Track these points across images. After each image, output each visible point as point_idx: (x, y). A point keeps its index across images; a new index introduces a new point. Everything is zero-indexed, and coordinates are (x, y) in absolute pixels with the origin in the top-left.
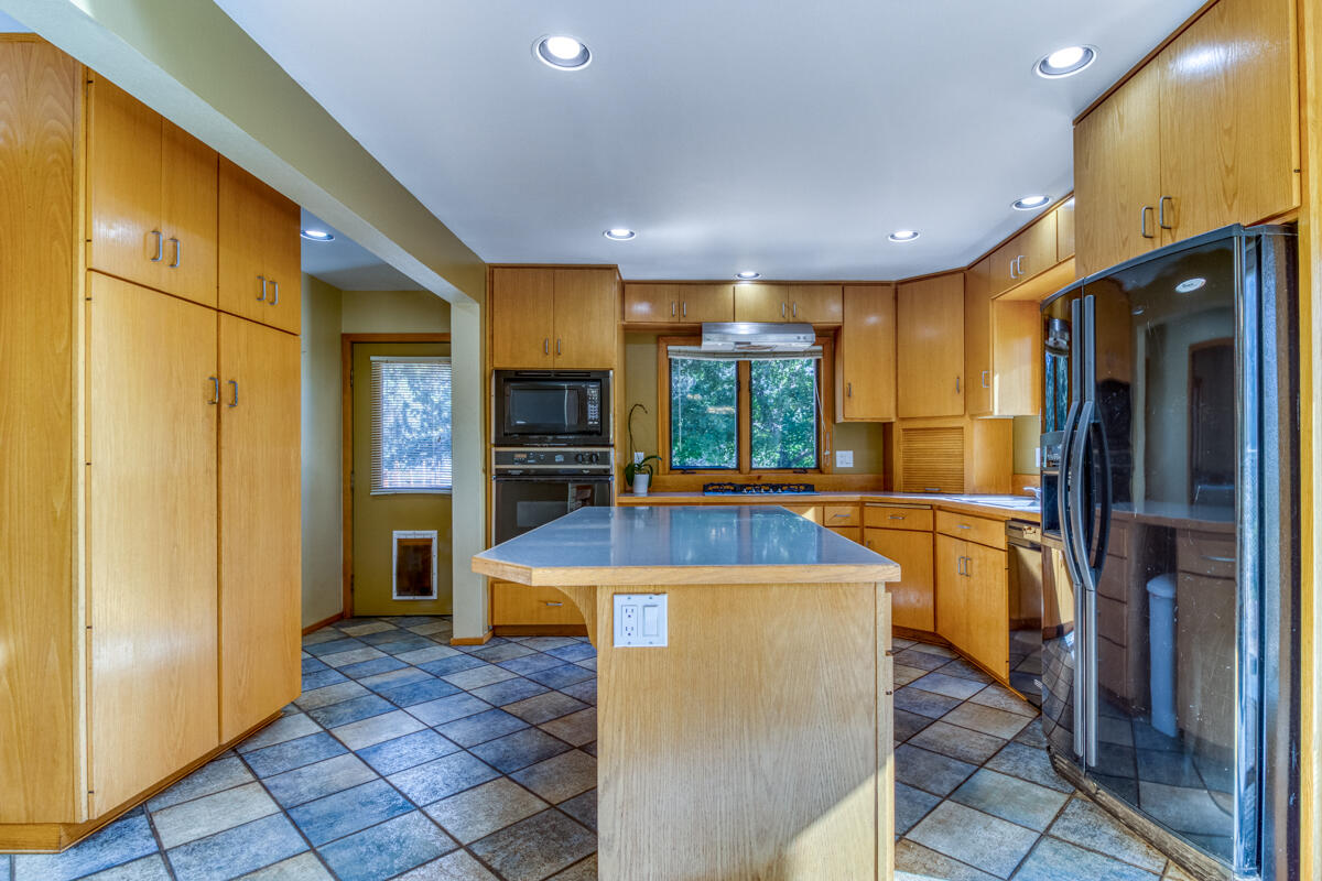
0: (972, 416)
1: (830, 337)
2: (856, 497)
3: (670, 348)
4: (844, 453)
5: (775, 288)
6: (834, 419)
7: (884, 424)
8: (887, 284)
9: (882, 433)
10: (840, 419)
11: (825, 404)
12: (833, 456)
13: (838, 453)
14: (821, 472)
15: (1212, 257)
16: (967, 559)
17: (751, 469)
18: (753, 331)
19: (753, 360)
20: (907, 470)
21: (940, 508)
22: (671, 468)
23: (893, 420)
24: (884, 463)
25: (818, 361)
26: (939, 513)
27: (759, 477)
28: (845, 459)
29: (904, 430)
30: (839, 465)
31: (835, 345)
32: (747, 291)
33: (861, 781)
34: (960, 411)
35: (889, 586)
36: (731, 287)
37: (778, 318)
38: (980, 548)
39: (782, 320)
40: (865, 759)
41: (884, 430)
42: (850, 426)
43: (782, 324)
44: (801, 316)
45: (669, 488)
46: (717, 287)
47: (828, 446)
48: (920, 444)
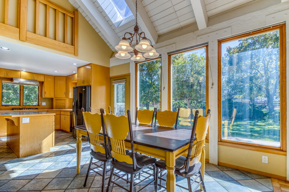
0: (67, 98)
1: (42, 83)
2: (47, 110)
3: (2, 81)
4: (44, 103)
5: (30, 73)
6: (42, 97)
7: (52, 98)
8: (53, 76)
9: (51, 100)
10: (43, 97)
11: (40, 94)
12: (41, 103)
13: (43, 103)
14: (39, 106)
15: (85, 87)
16: (65, 118)
17: (23, 105)
18: (24, 81)
19: (24, 85)
20: (56, 106)
21: (61, 111)
22: (2, 105)
23: (54, 98)
24: (52, 104)
25: (39, 87)
26: (61, 112)
27: (25, 107)
28: (44, 104)
29: (56, 99)
30: (43, 105)
31: (42, 85)
32: (24, 73)
33: (51, 133)
34: (65, 97)
35: (54, 115)
36: (20, 72)
37: (31, 79)
38: (67, 116)
39: (32, 79)
40: (52, 131)
41: (52, 99)
42: (46, 99)
43: (32, 80)
44: (36, 79)
45: (2, 109)
46: (17, 71)
47: (41, 102)
48: (58, 101)
